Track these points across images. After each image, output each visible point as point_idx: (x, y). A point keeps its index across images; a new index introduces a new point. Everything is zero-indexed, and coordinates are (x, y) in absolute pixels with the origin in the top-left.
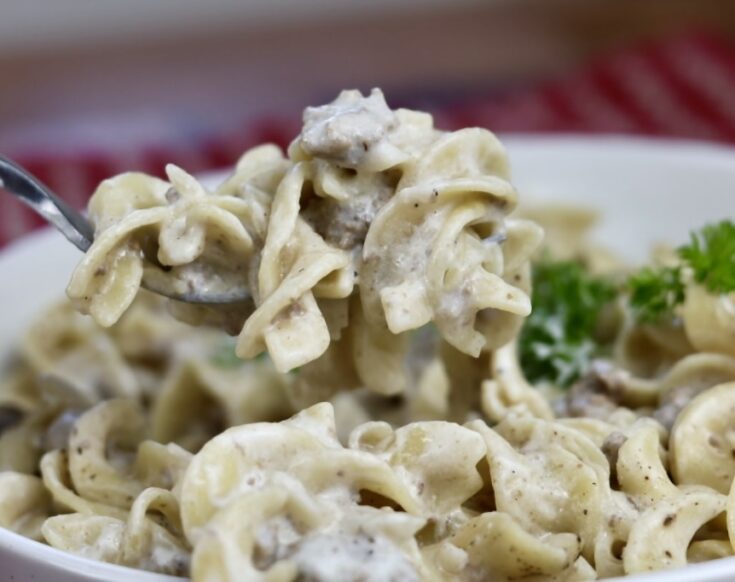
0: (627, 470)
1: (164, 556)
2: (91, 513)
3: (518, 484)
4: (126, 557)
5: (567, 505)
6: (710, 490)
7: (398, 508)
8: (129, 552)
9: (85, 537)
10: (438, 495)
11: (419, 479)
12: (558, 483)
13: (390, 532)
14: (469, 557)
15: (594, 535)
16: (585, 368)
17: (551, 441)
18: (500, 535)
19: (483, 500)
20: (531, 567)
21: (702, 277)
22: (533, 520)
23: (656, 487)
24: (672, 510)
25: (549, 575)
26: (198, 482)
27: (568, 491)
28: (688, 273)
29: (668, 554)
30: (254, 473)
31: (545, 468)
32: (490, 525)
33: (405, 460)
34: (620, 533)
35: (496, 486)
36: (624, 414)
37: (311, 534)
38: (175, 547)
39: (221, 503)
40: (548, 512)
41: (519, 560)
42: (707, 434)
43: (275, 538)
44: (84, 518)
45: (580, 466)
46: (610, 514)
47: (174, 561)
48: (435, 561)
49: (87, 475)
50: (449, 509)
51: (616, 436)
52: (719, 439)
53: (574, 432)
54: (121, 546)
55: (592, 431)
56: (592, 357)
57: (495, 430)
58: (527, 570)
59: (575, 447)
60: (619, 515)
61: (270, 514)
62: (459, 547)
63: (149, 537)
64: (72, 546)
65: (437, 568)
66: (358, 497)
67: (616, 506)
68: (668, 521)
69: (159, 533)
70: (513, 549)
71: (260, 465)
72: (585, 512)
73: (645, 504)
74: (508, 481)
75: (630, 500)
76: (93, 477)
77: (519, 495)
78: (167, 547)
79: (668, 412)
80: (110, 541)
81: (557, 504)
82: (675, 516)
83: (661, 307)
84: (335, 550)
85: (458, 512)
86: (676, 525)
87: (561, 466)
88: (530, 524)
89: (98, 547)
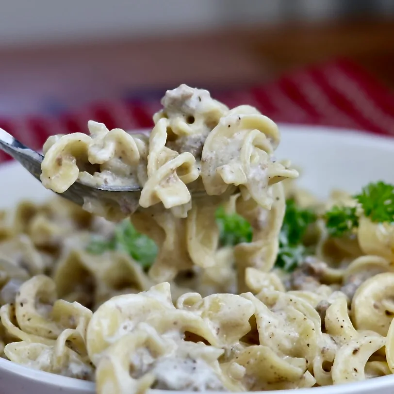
0: (331, 322)
1: (76, 368)
2: (30, 340)
3: (272, 329)
4: (54, 368)
5: (298, 341)
6: (376, 333)
7: (207, 343)
8: (56, 366)
9: (28, 355)
10: (227, 335)
11: (217, 326)
12: (293, 329)
13: (204, 357)
14: (247, 370)
15: (313, 358)
16: (300, 261)
17: (288, 304)
18: (265, 359)
19: (252, 338)
20: (282, 377)
21: (368, 213)
22: (279, 349)
23: (347, 332)
24: (357, 346)
25: (290, 381)
26: (96, 328)
27: (299, 333)
28: (360, 210)
29: (355, 370)
30: (127, 322)
31: (285, 320)
32: (259, 353)
33: (209, 315)
34: (327, 357)
35: (260, 330)
36: (325, 288)
37: (160, 358)
38: (83, 364)
39: (111, 340)
40: (288, 345)
41: (275, 373)
42: (373, 302)
43: (141, 360)
44: (27, 345)
45: (305, 319)
46: (322, 346)
47: (82, 372)
48: (227, 372)
49: (26, 318)
50: (232, 342)
51: (324, 303)
52: (378, 304)
53: (300, 299)
54: (51, 362)
55: (308, 298)
56: (304, 254)
57: (257, 297)
58: (279, 378)
59: (301, 308)
60: (327, 348)
61: (138, 346)
62: (241, 365)
63: (67, 357)
64: (22, 361)
65: (228, 376)
66: (184, 336)
67: (325, 342)
68: (355, 352)
69: (73, 355)
70: (272, 367)
71: (130, 318)
72: (308, 345)
73: (341, 341)
74: (267, 328)
75: (332, 339)
76: (29, 320)
77: (272, 335)
78: (78, 363)
79: (349, 288)
80: (45, 358)
81: (292, 340)
82: (359, 348)
83: (345, 228)
84: (175, 367)
85: (238, 344)
86: (359, 354)
87: (295, 319)
88: (278, 351)
89: (38, 363)
